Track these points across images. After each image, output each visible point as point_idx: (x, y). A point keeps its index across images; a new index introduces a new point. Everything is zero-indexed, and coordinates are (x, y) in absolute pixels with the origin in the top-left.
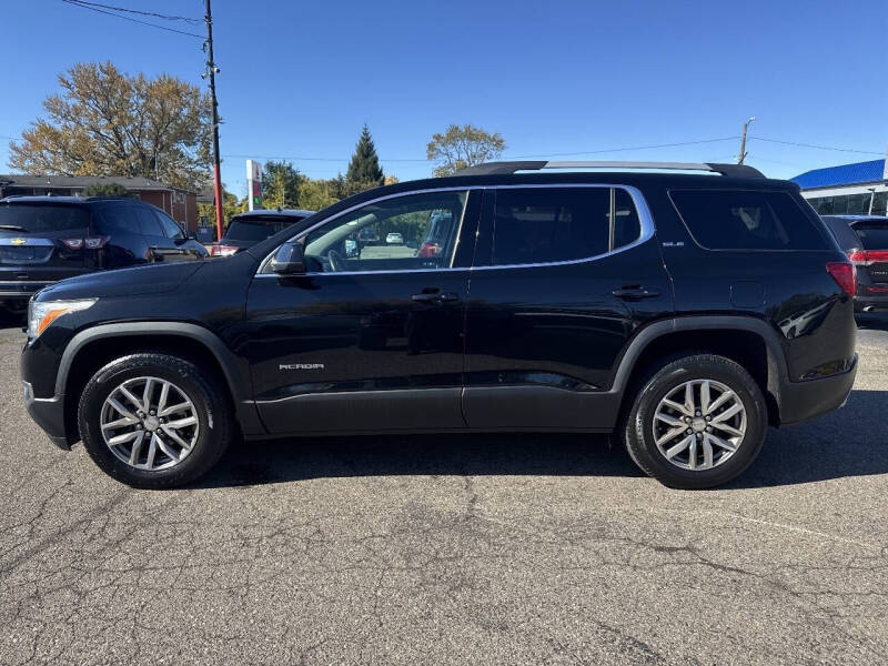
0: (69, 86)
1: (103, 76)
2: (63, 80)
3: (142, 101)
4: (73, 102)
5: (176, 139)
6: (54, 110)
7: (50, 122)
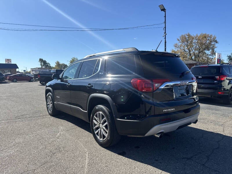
0: (179, 40)
1: (187, 37)
2: (178, 39)
3: (196, 41)
4: (180, 44)
5: (205, 49)
6: (175, 47)
7: (174, 49)
